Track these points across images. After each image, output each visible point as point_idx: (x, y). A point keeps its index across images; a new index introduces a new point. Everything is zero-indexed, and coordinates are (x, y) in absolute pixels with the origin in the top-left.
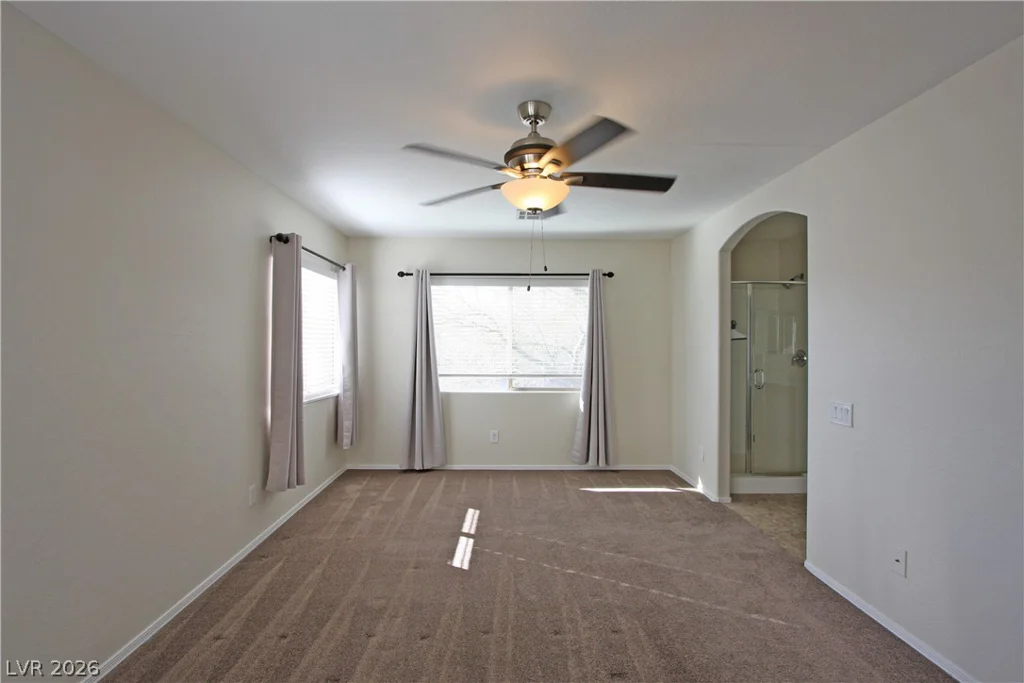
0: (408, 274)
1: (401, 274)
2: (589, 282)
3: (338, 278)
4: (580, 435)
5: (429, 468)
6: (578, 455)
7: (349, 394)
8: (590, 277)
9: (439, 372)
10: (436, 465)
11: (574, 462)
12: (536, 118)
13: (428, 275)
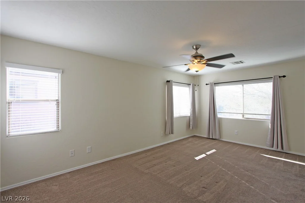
0: (208, 84)
1: (207, 84)
2: (272, 80)
3: (189, 87)
4: (269, 136)
5: (214, 138)
6: (269, 144)
7: (192, 116)
8: (273, 78)
9: (217, 111)
10: (217, 138)
11: (267, 146)
12: (197, 49)
13: (213, 84)
